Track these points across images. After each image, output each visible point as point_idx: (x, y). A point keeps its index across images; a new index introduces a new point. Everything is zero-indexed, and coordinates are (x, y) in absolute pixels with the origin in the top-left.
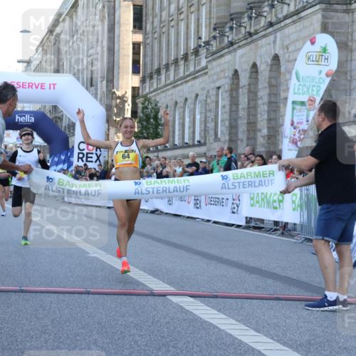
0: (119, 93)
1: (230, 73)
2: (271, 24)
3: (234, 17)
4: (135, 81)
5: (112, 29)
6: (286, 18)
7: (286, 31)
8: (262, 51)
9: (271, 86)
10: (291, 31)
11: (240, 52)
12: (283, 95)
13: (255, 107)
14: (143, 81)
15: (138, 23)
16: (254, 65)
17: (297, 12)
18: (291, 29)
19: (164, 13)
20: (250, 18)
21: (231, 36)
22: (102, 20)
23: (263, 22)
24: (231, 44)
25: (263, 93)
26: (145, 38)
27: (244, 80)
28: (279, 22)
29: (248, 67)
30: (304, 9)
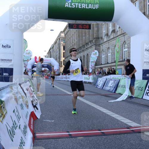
0: (61, 61)
1: (80, 57)
2: (87, 49)
3: (80, 48)
4: (64, 59)
5: (60, 50)
6: (89, 47)
7: (89, 50)
8: (85, 53)
9: (87, 59)
10: (90, 50)
11: (81, 53)
12: (89, 60)
13: (84, 62)
14: (65, 59)
15: (64, 49)
16: (84, 55)
17: (91, 47)
18: (90, 49)
19: (68, 47)
20: (83, 48)
21: (80, 51)
22: (58, 49)
23: (85, 48)
24: (80, 52)
25: (86, 60)
26: (65, 51)
27: (82, 58)
28: (88, 48)
29: (83, 56)
30: (92, 46)
